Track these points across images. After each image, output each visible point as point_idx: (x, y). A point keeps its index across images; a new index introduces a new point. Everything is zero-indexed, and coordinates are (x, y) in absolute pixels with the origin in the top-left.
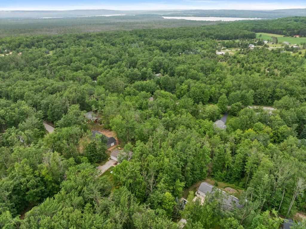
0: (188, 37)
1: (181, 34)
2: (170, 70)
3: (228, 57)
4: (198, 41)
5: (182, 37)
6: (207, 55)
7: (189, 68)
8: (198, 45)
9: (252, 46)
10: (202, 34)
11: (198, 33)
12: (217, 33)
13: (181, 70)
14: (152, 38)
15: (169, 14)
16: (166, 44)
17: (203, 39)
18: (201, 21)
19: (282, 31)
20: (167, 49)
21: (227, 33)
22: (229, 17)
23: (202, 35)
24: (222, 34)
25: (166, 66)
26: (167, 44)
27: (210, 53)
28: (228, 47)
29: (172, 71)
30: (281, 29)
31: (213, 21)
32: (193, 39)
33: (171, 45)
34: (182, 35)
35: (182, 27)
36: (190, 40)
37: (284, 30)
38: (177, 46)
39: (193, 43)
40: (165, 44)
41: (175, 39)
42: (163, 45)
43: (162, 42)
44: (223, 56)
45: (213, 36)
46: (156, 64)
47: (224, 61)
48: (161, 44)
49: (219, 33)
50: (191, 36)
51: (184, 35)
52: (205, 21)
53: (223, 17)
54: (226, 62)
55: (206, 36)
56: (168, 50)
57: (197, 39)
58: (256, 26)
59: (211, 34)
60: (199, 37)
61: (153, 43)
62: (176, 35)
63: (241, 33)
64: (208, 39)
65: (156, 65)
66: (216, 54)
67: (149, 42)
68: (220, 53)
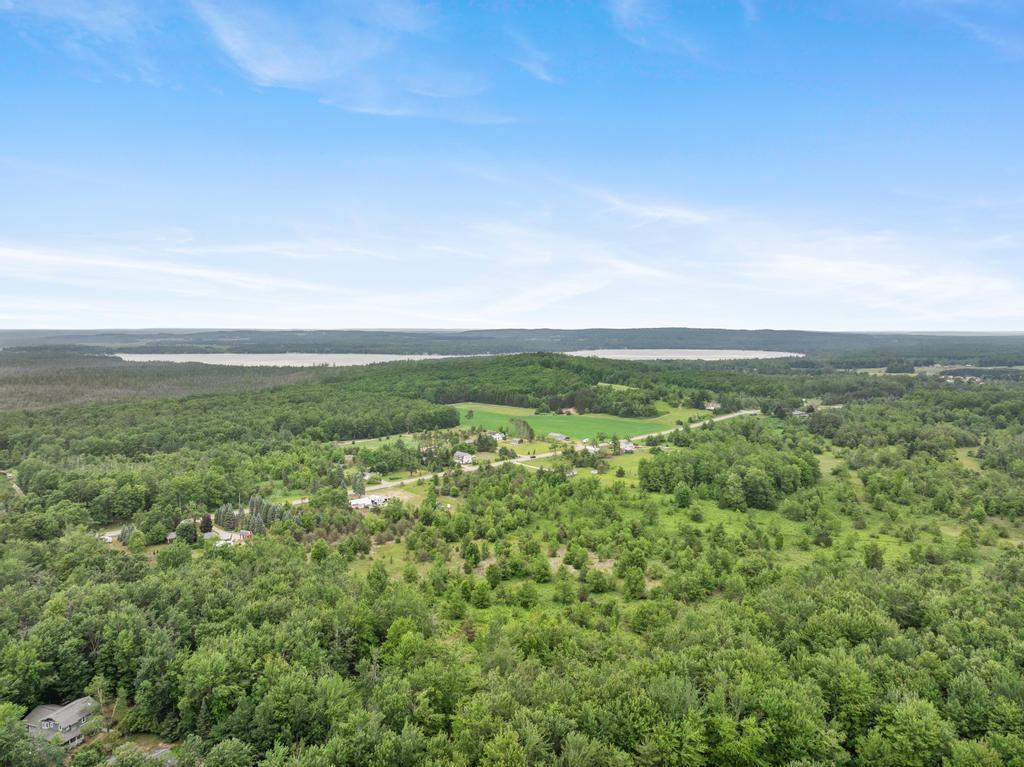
0: (223, 440)
1: (192, 431)
2: (146, 676)
3: (403, 520)
4: (263, 452)
5: (201, 443)
6: (319, 520)
7: (260, 652)
8: (267, 470)
9: (465, 460)
10: (279, 425)
11: (263, 421)
12: (330, 418)
13: (216, 673)
14: (62, 451)
15: (142, 343)
16: (128, 487)
17: (285, 443)
18: (262, 367)
19: (523, 395)
20: (134, 510)
21: (367, 415)
22: (347, 352)
23: (277, 428)
24: (349, 419)
25: (125, 643)
26: (132, 482)
27: (328, 510)
28: (386, 467)
29: (162, 684)
30: (521, 392)
31: (302, 368)
32: (245, 446)
33: (151, 485)
34: (200, 433)
35: (194, 397)
36: (233, 451)
37: (527, 392)
38: (182, 489)
39: (249, 462)
40: (121, 484)
41: (169, 451)
42: (110, 490)
43: (108, 475)
44: (380, 519)
45: (319, 429)
46: (61, 641)
47: (390, 539)
48: (102, 486)
49: (340, 416)
50: (236, 436)
51: (207, 434)
52: (275, 368)
53: (328, 352)
54: (398, 542)
55: (295, 431)
56: (139, 513)
57: (260, 444)
58: (444, 385)
59: (309, 423)
60: (268, 434)
61: (64, 484)
62: (174, 433)
63: (412, 412)
64: (300, 440)
65: (61, 649)
66: (351, 509)
67: (42, 480)
68: (365, 501)
